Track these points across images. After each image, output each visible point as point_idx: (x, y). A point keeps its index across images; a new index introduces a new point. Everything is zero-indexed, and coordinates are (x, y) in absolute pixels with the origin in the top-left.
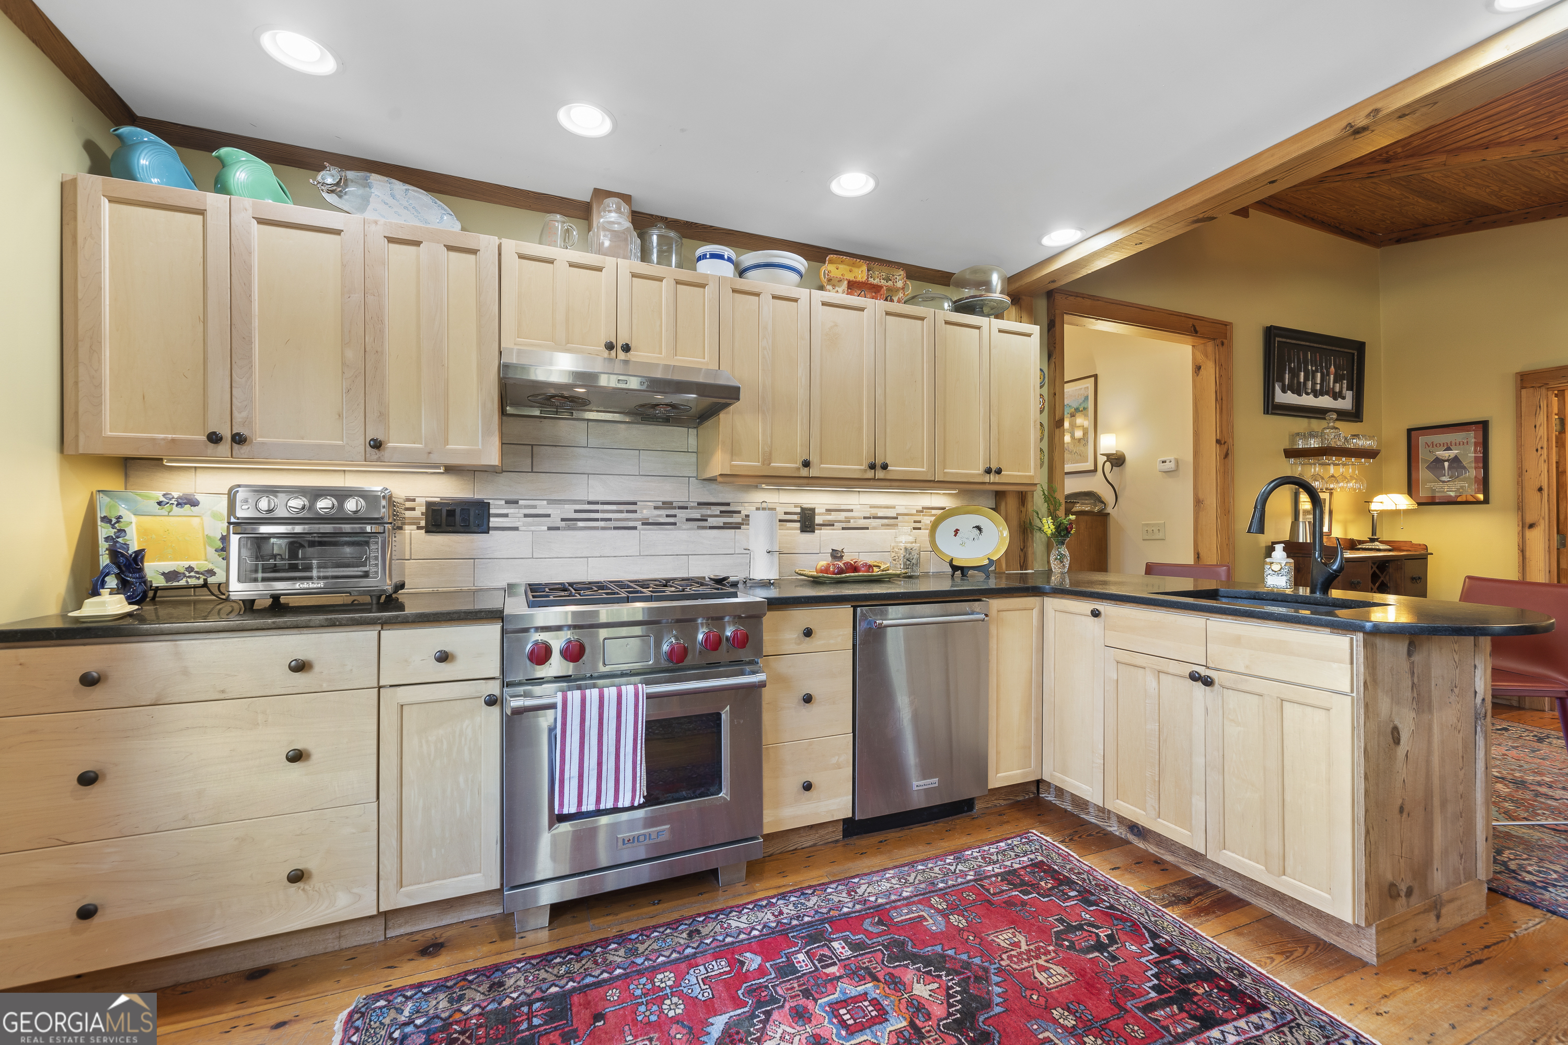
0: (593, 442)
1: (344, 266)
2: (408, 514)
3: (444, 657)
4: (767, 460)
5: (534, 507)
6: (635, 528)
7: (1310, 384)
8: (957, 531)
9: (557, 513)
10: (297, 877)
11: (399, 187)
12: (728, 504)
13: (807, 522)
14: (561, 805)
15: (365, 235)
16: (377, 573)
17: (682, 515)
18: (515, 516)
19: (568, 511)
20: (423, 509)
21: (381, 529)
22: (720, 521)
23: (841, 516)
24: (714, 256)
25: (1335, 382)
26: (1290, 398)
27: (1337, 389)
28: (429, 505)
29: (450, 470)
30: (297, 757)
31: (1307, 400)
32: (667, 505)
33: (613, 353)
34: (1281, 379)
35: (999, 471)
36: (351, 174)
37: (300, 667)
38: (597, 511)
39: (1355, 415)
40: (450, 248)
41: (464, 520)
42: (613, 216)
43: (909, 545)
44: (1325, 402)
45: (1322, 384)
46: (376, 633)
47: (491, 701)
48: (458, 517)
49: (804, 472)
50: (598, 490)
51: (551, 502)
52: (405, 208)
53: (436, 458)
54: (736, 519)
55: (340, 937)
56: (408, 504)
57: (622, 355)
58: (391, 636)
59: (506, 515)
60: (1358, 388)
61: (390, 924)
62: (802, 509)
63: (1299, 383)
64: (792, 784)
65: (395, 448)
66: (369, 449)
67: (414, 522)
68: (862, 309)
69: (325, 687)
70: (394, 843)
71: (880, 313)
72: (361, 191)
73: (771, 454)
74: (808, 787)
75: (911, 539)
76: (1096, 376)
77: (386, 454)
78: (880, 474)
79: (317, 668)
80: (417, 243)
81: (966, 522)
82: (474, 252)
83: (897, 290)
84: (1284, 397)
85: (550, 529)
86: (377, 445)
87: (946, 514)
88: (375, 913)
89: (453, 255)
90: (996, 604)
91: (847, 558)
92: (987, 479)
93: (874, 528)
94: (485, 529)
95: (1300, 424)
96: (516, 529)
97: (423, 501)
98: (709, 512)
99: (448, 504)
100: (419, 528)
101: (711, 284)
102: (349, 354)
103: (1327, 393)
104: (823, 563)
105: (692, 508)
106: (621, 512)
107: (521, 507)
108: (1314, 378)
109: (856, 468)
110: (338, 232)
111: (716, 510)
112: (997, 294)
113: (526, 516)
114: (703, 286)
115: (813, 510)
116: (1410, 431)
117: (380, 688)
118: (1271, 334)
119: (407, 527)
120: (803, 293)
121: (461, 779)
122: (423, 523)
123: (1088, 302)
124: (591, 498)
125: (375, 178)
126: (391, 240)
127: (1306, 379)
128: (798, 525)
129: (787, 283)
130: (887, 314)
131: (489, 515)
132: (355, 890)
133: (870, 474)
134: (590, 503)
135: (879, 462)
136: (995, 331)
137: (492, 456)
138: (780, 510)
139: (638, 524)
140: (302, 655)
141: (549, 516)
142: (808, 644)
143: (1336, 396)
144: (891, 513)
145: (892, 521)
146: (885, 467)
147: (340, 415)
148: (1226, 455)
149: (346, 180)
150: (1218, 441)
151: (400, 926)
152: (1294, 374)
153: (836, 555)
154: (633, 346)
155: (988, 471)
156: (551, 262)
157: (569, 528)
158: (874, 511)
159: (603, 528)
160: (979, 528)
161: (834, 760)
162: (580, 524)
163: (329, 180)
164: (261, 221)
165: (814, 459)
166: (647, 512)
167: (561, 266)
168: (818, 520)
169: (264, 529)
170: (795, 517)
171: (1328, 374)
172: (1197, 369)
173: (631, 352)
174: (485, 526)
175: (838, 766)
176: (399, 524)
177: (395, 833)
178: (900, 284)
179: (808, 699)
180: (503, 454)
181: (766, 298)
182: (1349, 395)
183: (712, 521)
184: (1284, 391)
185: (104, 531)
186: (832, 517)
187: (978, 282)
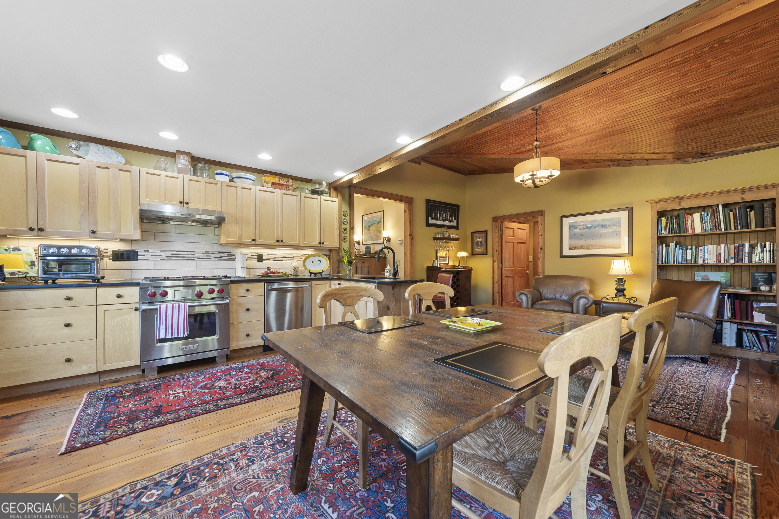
0: (177, 231)
1: (80, 175)
2: (105, 254)
3: (119, 296)
4: (240, 238)
5: (155, 253)
6: (195, 260)
7: (441, 217)
8: (312, 262)
9: (164, 255)
10: (68, 361)
11: (100, 147)
12: (230, 252)
13: (260, 258)
14: (159, 336)
15: (88, 165)
16: (94, 272)
17: (213, 256)
18: (148, 255)
19: (169, 254)
20: (111, 253)
21: (96, 259)
22: (227, 258)
23: (273, 257)
24: (220, 174)
25: (450, 217)
26: (434, 222)
27: (451, 219)
28: (113, 251)
29: (121, 240)
30: (68, 325)
31: (440, 222)
32: (207, 252)
33: (182, 204)
34: (431, 216)
35: (323, 243)
36: (82, 143)
37: (69, 299)
38: (180, 254)
39: (457, 227)
40: (120, 170)
41: (127, 257)
42: (182, 161)
43: (295, 266)
44: (447, 223)
45: (445, 218)
46: (95, 289)
47: (136, 309)
48: (125, 256)
49: (253, 243)
50: (180, 247)
51: (161, 251)
52: (103, 154)
53: (115, 237)
54: (233, 257)
55: (83, 381)
56: (105, 251)
57: (185, 205)
58: (100, 290)
59: (144, 255)
60: (457, 219)
61: (101, 377)
62: (258, 254)
63: (437, 217)
64: (243, 335)
65: (100, 233)
66: (91, 233)
67: (108, 257)
68: (274, 192)
69: (77, 305)
70: (103, 351)
71: (281, 194)
72: (86, 148)
73: (241, 237)
74: (248, 335)
75: (296, 264)
76: (383, 211)
77: (97, 235)
78: (281, 244)
79: (74, 299)
80: (108, 168)
81: (316, 259)
82: (130, 171)
83: (290, 186)
84: (431, 221)
85: (161, 260)
86: (94, 232)
87: (309, 256)
88: (96, 372)
89: (121, 172)
90: (314, 283)
91: (273, 270)
92: (319, 245)
93: (285, 261)
94: (137, 260)
95: (439, 230)
96: (148, 260)
97: (111, 250)
98: (223, 255)
99: (121, 251)
100: (110, 259)
101: (219, 183)
102: (83, 203)
103: (447, 220)
104: (263, 271)
105: (216, 253)
106: (189, 254)
107: (150, 253)
108: (442, 216)
109: (273, 242)
110: (78, 164)
111: (226, 254)
112: (324, 188)
113: (152, 255)
114: (216, 184)
115: (262, 255)
116: (472, 233)
117: (97, 305)
118: (428, 202)
119: (105, 259)
120: (253, 187)
121: (126, 333)
122: (111, 258)
123: (363, 190)
124: (177, 250)
125: (91, 144)
126: (98, 167)
127: (440, 216)
128: (257, 259)
129: (248, 183)
130: (283, 194)
131: (137, 255)
132: (89, 365)
133: (277, 244)
134: (177, 251)
135: (280, 240)
136: (322, 200)
137: (137, 235)
138: (250, 255)
139: (196, 259)
140: (69, 295)
141: (161, 255)
142: (248, 294)
143: (450, 221)
145: (292, 258)
146: (282, 241)
147: (79, 223)
148: (412, 239)
149: (80, 145)
150: (409, 235)
151: (105, 378)
152: (436, 214)
153: (268, 269)
154: (189, 202)
155: (320, 243)
156: (159, 175)
157: (169, 260)
158: (285, 255)
159: (182, 260)
160: (320, 261)
161: (258, 328)
162: (173, 258)
163: (74, 146)
164: (48, 160)
165: (257, 239)
166: (198, 255)
167: (163, 178)
168: (264, 258)
169: (48, 258)
170: (256, 257)
171: (447, 214)
172: (405, 211)
173: (189, 204)
174: (136, 259)
175: (259, 330)
176: (102, 257)
177: (103, 348)
178: (291, 184)
179: (248, 310)
180: (142, 235)
181: (239, 189)
182: (455, 221)
183: (224, 258)
184: (432, 219)
186: (270, 257)
187: (320, 183)
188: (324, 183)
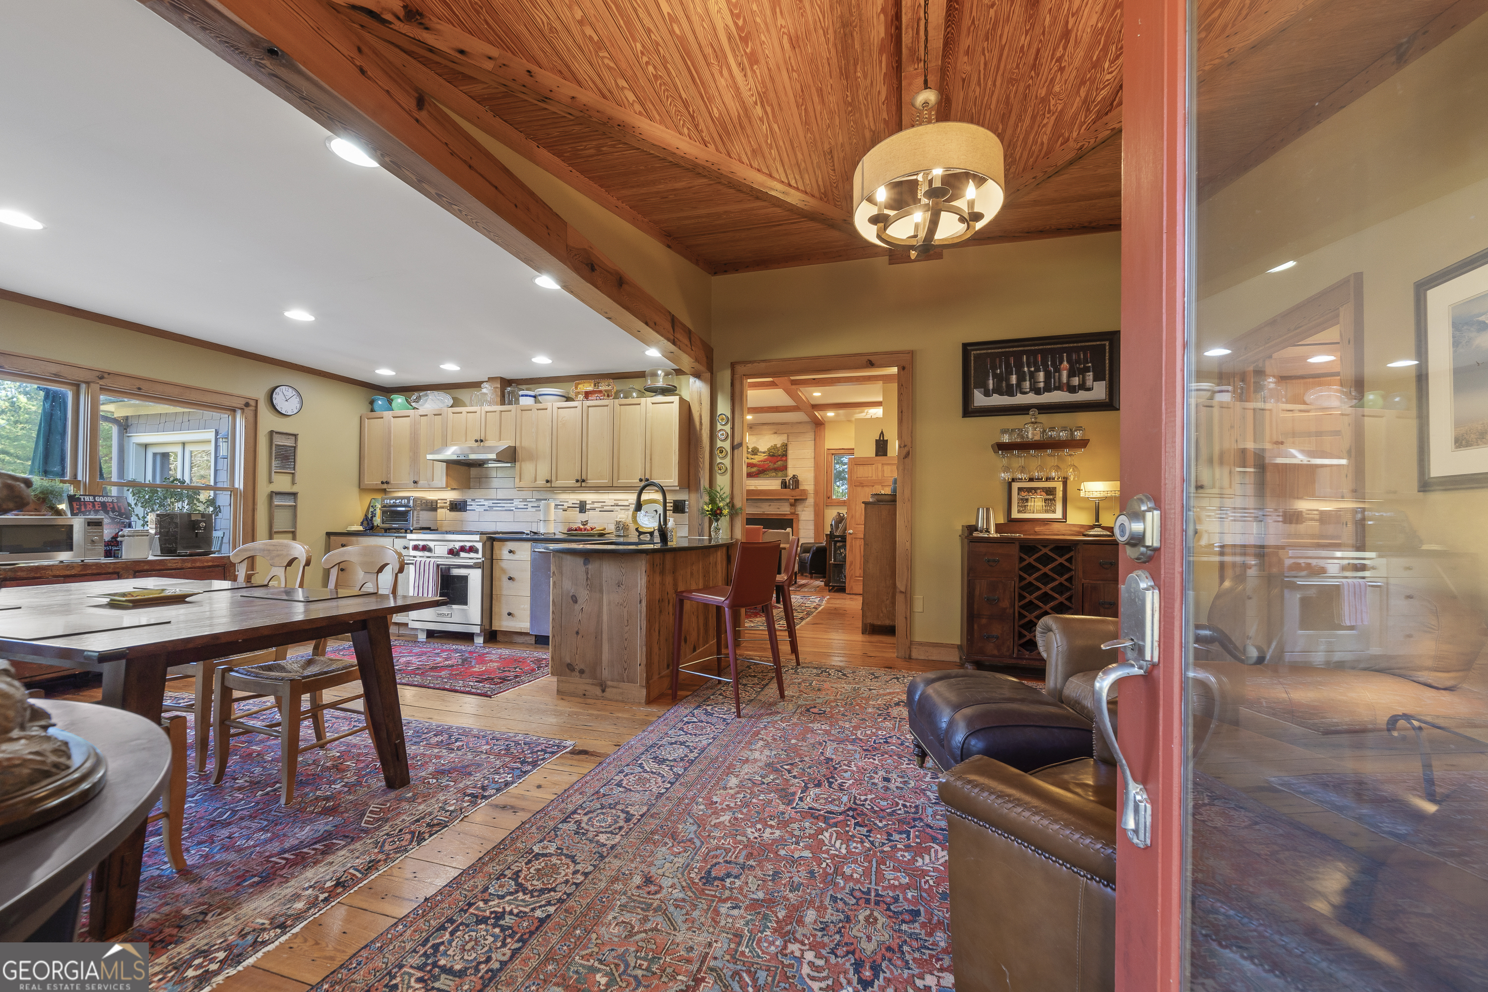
1: (410, 426)
2: (443, 505)
4: (534, 480)
5: (479, 502)
7: (1028, 385)
11: (436, 393)
13: (583, 507)
15: (414, 416)
18: (474, 505)
20: (449, 503)
23: (600, 505)
24: (525, 396)
25: (1071, 376)
26: (996, 400)
27: (1076, 382)
31: (1020, 399)
33: (478, 443)
34: (983, 385)
35: (647, 480)
39: (1108, 405)
40: (435, 415)
41: (460, 507)
42: (493, 389)
44: (1055, 395)
45: (1047, 381)
48: (458, 506)
49: (549, 484)
51: (484, 500)
52: (438, 399)
60: (1111, 378)
62: (581, 502)
63: (1011, 386)
64: (503, 613)
65: (421, 483)
66: (413, 484)
67: (446, 508)
68: (576, 407)
71: (585, 407)
72: (425, 398)
73: (535, 478)
74: (510, 614)
77: (419, 485)
78: (587, 485)
80: (427, 415)
81: (651, 508)
82: (441, 415)
83: (610, 390)
84: (979, 399)
86: (415, 482)
91: (588, 525)
94: (465, 510)
96: (474, 510)
99: (455, 501)
101: (513, 409)
103: (1060, 389)
108: (1034, 377)
109: (572, 483)
110: (409, 416)
113: (477, 505)
114: (520, 410)
115: (586, 502)
118: (966, 349)
119: (443, 509)
122: (449, 508)
126: (421, 416)
127: (1021, 381)
128: (577, 509)
130: (590, 407)
131: (467, 505)
133: (579, 484)
135: (579, 479)
136: (649, 404)
137: (443, 484)
138: (571, 502)
141: (484, 505)
142: (512, 557)
144: (626, 503)
146: (584, 481)
148: (907, 455)
149: (420, 396)
150: (902, 446)
152: (1004, 379)
153: (585, 523)
155: (640, 480)
156: (462, 413)
161: (522, 606)
162: (494, 508)
163: (414, 398)
164: (394, 417)
165: (554, 479)
167: (464, 415)
168: (588, 507)
170: (576, 506)
171: (1058, 371)
175: (525, 609)
178: (611, 387)
179: (510, 578)
181: (543, 412)
182: (1098, 387)
184: (987, 394)
185: (371, 509)
186: (596, 505)
187: (654, 375)
188: (659, 372)
